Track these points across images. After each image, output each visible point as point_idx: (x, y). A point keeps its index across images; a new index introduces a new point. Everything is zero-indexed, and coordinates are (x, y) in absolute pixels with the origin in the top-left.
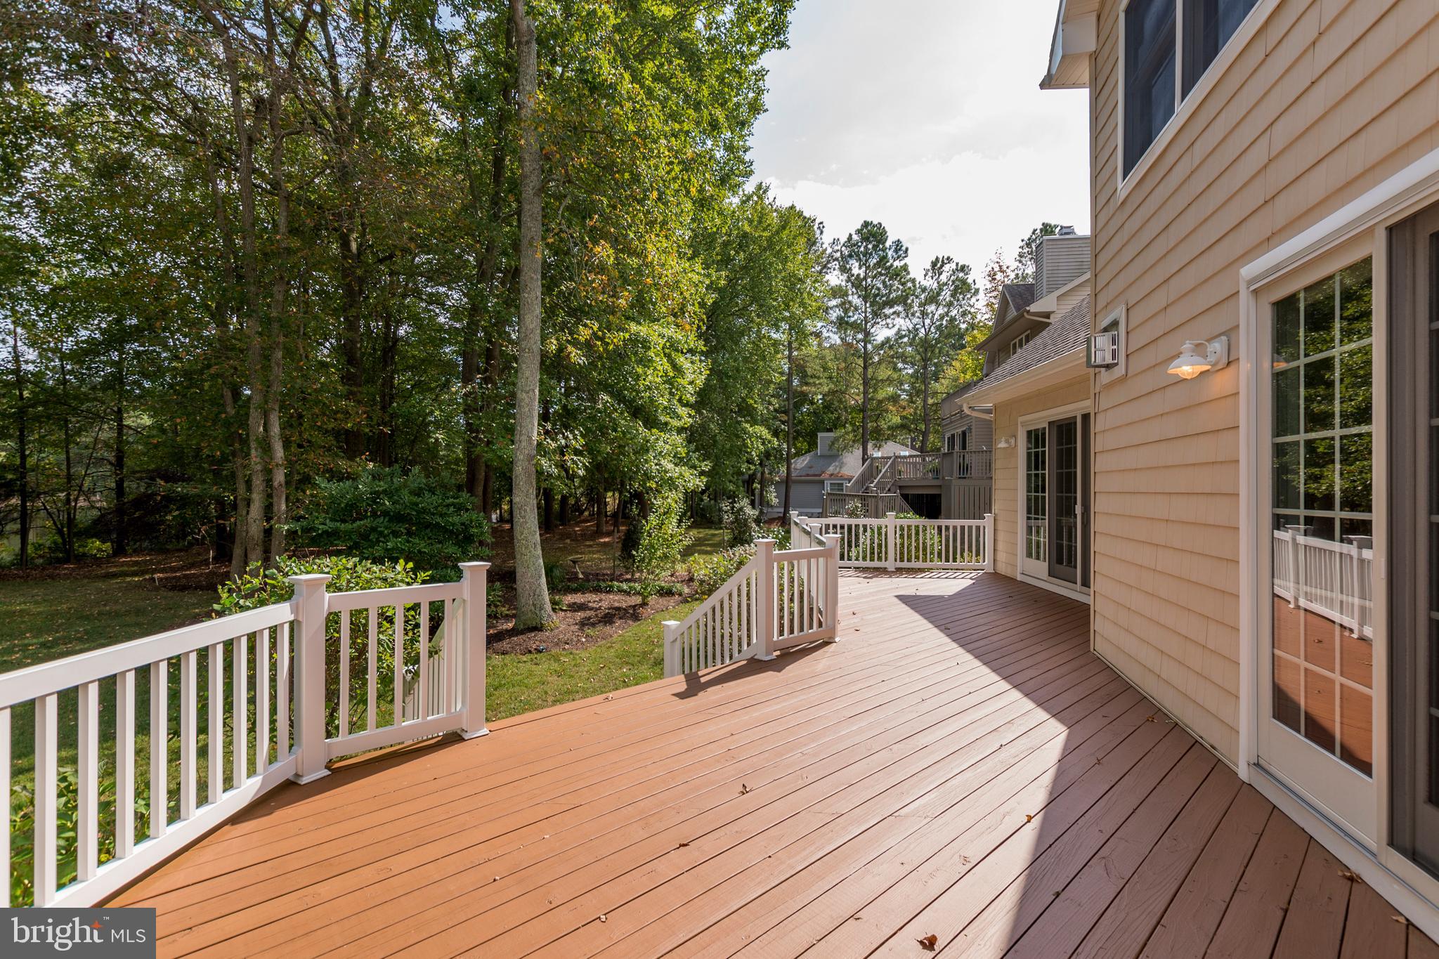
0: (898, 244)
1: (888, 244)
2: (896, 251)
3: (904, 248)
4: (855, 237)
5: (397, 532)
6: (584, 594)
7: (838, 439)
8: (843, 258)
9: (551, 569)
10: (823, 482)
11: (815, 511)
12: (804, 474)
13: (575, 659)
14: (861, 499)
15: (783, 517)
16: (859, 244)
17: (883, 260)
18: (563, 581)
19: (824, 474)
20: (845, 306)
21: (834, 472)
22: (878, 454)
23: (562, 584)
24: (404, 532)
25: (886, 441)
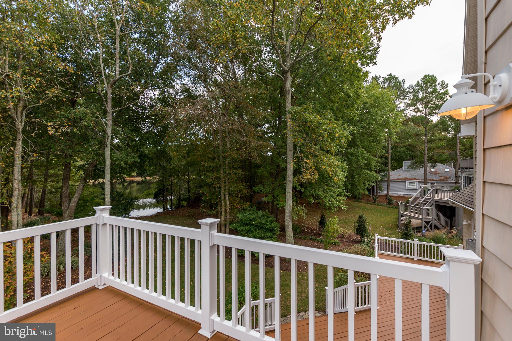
0: (443, 83)
1: (437, 84)
2: (442, 85)
3: (446, 84)
4: (420, 82)
5: (256, 230)
6: (307, 241)
7: (413, 164)
8: (414, 91)
9: (297, 229)
10: (405, 182)
11: (402, 193)
12: (396, 178)
13: (302, 276)
14: (415, 207)
15: (387, 195)
16: (422, 85)
17: (435, 91)
18: (300, 233)
19: (406, 179)
20: (416, 110)
21: (411, 178)
22: (433, 170)
23: (300, 236)
24: (257, 230)
25: (437, 164)
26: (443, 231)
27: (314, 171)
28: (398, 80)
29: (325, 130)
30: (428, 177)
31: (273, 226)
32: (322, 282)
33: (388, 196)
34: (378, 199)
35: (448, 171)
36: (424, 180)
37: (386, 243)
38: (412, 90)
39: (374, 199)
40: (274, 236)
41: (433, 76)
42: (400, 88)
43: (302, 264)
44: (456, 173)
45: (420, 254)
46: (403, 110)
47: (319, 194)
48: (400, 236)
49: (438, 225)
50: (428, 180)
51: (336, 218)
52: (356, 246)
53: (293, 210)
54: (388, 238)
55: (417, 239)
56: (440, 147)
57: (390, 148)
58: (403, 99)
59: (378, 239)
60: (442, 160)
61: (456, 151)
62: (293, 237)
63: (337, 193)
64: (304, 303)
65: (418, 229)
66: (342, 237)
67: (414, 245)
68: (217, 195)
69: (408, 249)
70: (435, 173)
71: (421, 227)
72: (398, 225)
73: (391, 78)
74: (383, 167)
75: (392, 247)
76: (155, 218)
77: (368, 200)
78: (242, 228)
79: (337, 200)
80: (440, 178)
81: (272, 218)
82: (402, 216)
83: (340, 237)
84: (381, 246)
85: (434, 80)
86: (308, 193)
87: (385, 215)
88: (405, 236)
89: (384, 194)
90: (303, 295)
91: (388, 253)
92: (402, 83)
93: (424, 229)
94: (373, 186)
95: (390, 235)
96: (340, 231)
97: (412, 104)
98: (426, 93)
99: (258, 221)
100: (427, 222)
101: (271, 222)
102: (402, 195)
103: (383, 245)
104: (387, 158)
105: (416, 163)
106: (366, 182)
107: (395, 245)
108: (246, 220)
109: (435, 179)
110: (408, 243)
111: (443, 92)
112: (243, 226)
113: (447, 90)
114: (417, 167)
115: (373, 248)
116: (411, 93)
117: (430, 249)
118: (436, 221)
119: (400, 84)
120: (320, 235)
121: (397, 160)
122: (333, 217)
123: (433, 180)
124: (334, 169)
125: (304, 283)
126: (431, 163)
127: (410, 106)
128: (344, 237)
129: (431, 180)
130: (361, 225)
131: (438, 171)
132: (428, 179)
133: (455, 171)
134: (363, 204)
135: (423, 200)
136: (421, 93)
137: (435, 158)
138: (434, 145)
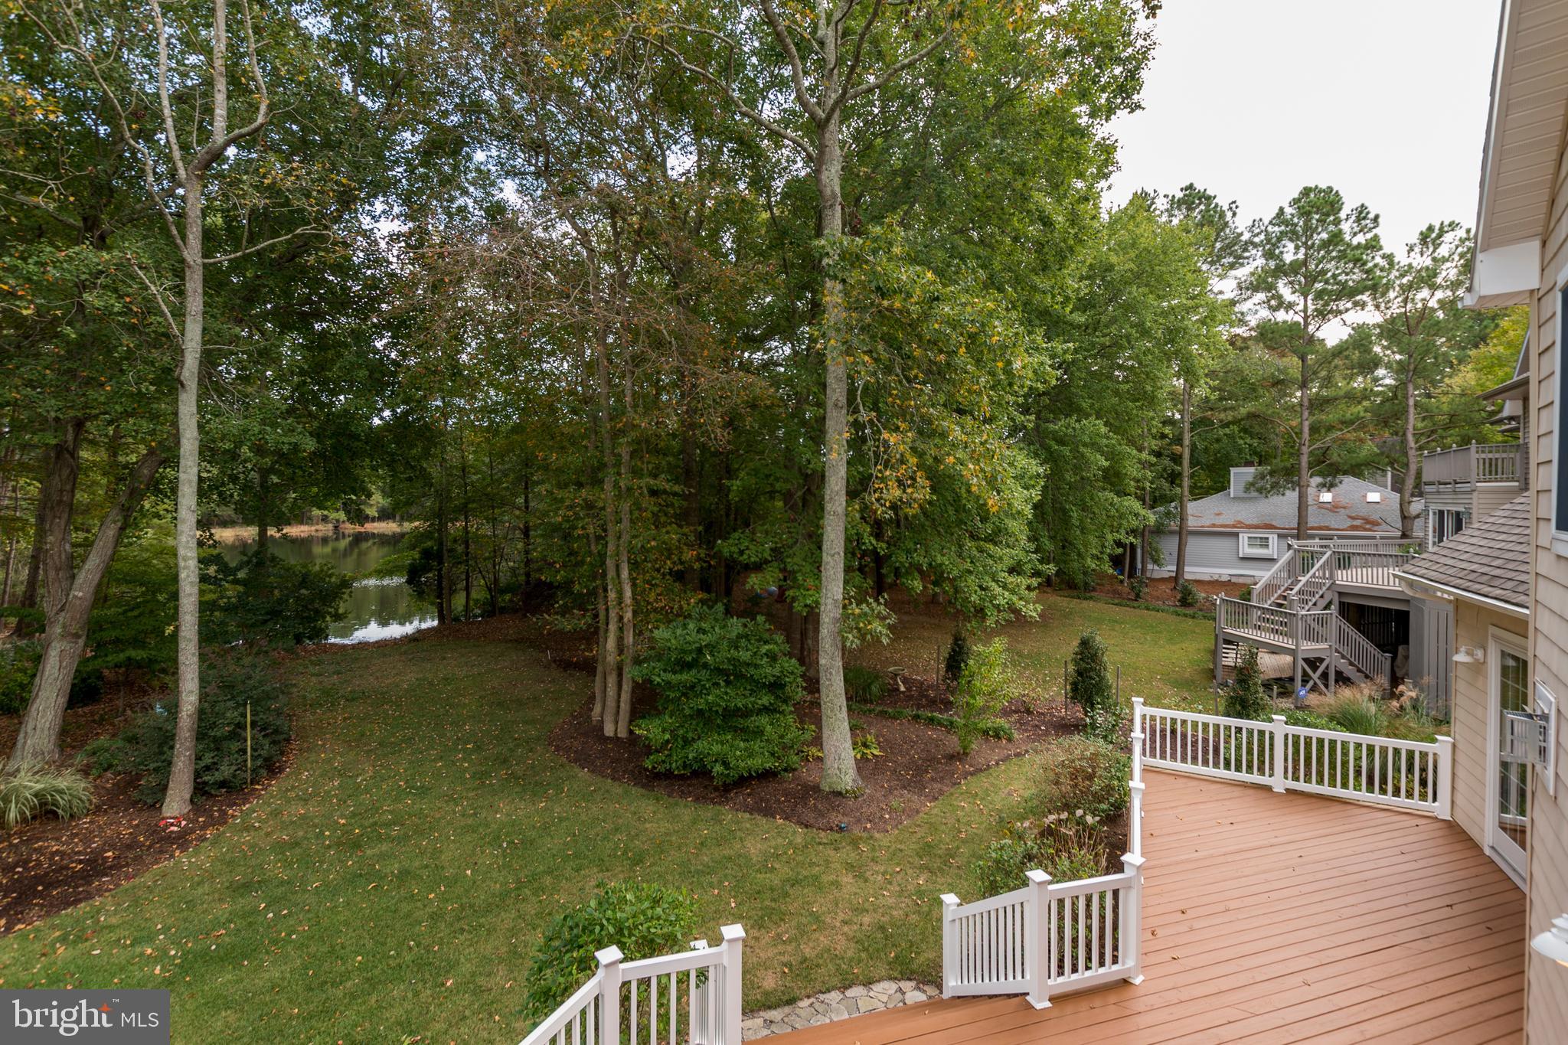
0: (1361, 213)
1: (1343, 215)
5: (716, 685)
6: (901, 724)
7: (1263, 477)
8: (1268, 241)
9: (869, 685)
10: (1237, 535)
11: (1224, 573)
12: (1208, 523)
13: (873, 849)
14: (1272, 612)
15: (1176, 579)
16: (1296, 220)
17: (1336, 238)
18: (882, 698)
19: (1239, 524)
20: (1273, 302)
21: (1255, 522)
22: (1326, 497)
23: (879, 709)
24: (723, 684)
25: (1342, 478)
26: (1366, 692)
27: (915, 472)
28: (1217, 205)
29: (954, 324)
30: (1312, 521)
31: (776, 671)
32: (940, 869)
33: (1181, 581)
34: (1146, 590)
35: (1378, 499)
36: (1298, 529)
37: (1173, 732)
38: (1262, 237)
39: (1133, 588)
40: (784, 707)
41: (1330, 189)
42: (1223, 230)
43: (874, 805)
44: (1403, 506)
45: (1296, 769)
46: (1233, 303)
47: (941, 565)
48: (1221, 709)
49: (1349, 671)
50: (1312, 528)
51: (998, 644)
52: (1066, 741)
53: (846, 617)
54: (1180, 715)
55: (1283, 718)
56: (1352, 422)
57: (1187, 426)
58: (1232, 266)
59: (1144, 717)
60: (1359, 465)
61: (1404, 434)
62: (844, 709)
63: (1008, 562)
64: (866, 950)
65: (1283, 685)
66: (1022, 710)
67: (1272, 738)
68: (591, 563)
69: (1250, 752)
70: (1333, 508)
71: (1292, 679)
72: (1212, 671)
73: (1191, 198)
74: (1166, 485)
75: (1195, 743)
76: (403, 649)
77: (1116, 592)
78: (669, 677)
79: (1005, 587)
80: (1349, 523)
81: (778, 643)
82: (1228, 642)
83: (1016, 712)
84: (1153, 741)
85: (1332, 204)
86: (902, 557)
87: (1171, 640)
88: (1239, 708)
89: (1166, 575)
90: (866, 919)
91: (1179, 766)
92: (1229, 214)
93: (1303, 686)
94: (1133, 547)
95: (1186, 704)
96: (1015, 691)
97: (1261, 284)
98: (1308, 248)
99: (725, 653)
100: (1313, 663)
101: (773, 658)
102: (1225, 579)
103: (1163, 737)
104: (1177, 459)
105: (1272, 473)
106: (1107, 530)
107: (1206, 740)
108: (684, 651)
109: (1333, 525)
110: (1250, 732)
111: (1363, 242)
112: (675, 673)
113: (1376, 236)
114: (1275, 485)
115: (1128, 749)
116: (1255, 245)
117: (1330, 754)
118: (1343, 657)
119: (1222, 215)
120: (948, 705)
121: (1210, 468)
122: (987, 642)
123: (1328, 529)
124: (988, 469)
125: (877, 872)
126: (1320, 474)
127: (1255, 288)
128: (1028, 712)
129: (1320, 528)
130: (1086, 669)
131: (1344, 501)
132: (1310, 525)
133: (1402, 500)
134: (1100, 605)
135: (1296, 589)
136: (1291, 246)
137: (1335, 458)
138: (1331, 416)
